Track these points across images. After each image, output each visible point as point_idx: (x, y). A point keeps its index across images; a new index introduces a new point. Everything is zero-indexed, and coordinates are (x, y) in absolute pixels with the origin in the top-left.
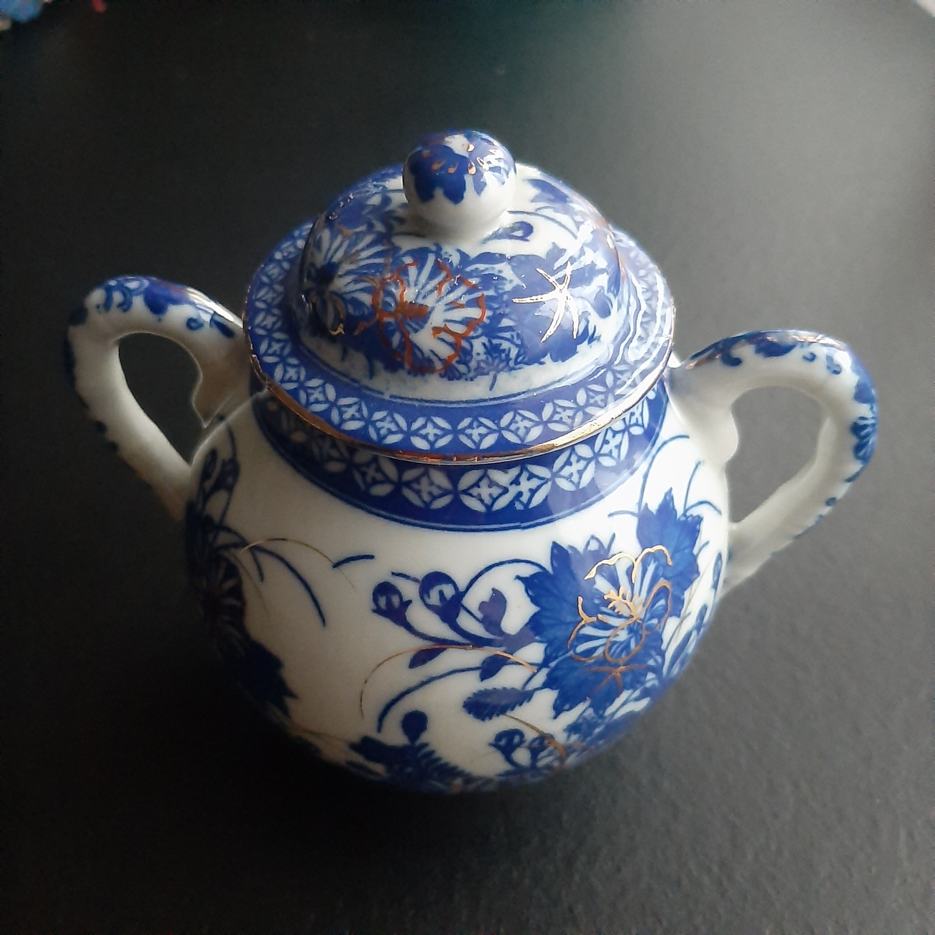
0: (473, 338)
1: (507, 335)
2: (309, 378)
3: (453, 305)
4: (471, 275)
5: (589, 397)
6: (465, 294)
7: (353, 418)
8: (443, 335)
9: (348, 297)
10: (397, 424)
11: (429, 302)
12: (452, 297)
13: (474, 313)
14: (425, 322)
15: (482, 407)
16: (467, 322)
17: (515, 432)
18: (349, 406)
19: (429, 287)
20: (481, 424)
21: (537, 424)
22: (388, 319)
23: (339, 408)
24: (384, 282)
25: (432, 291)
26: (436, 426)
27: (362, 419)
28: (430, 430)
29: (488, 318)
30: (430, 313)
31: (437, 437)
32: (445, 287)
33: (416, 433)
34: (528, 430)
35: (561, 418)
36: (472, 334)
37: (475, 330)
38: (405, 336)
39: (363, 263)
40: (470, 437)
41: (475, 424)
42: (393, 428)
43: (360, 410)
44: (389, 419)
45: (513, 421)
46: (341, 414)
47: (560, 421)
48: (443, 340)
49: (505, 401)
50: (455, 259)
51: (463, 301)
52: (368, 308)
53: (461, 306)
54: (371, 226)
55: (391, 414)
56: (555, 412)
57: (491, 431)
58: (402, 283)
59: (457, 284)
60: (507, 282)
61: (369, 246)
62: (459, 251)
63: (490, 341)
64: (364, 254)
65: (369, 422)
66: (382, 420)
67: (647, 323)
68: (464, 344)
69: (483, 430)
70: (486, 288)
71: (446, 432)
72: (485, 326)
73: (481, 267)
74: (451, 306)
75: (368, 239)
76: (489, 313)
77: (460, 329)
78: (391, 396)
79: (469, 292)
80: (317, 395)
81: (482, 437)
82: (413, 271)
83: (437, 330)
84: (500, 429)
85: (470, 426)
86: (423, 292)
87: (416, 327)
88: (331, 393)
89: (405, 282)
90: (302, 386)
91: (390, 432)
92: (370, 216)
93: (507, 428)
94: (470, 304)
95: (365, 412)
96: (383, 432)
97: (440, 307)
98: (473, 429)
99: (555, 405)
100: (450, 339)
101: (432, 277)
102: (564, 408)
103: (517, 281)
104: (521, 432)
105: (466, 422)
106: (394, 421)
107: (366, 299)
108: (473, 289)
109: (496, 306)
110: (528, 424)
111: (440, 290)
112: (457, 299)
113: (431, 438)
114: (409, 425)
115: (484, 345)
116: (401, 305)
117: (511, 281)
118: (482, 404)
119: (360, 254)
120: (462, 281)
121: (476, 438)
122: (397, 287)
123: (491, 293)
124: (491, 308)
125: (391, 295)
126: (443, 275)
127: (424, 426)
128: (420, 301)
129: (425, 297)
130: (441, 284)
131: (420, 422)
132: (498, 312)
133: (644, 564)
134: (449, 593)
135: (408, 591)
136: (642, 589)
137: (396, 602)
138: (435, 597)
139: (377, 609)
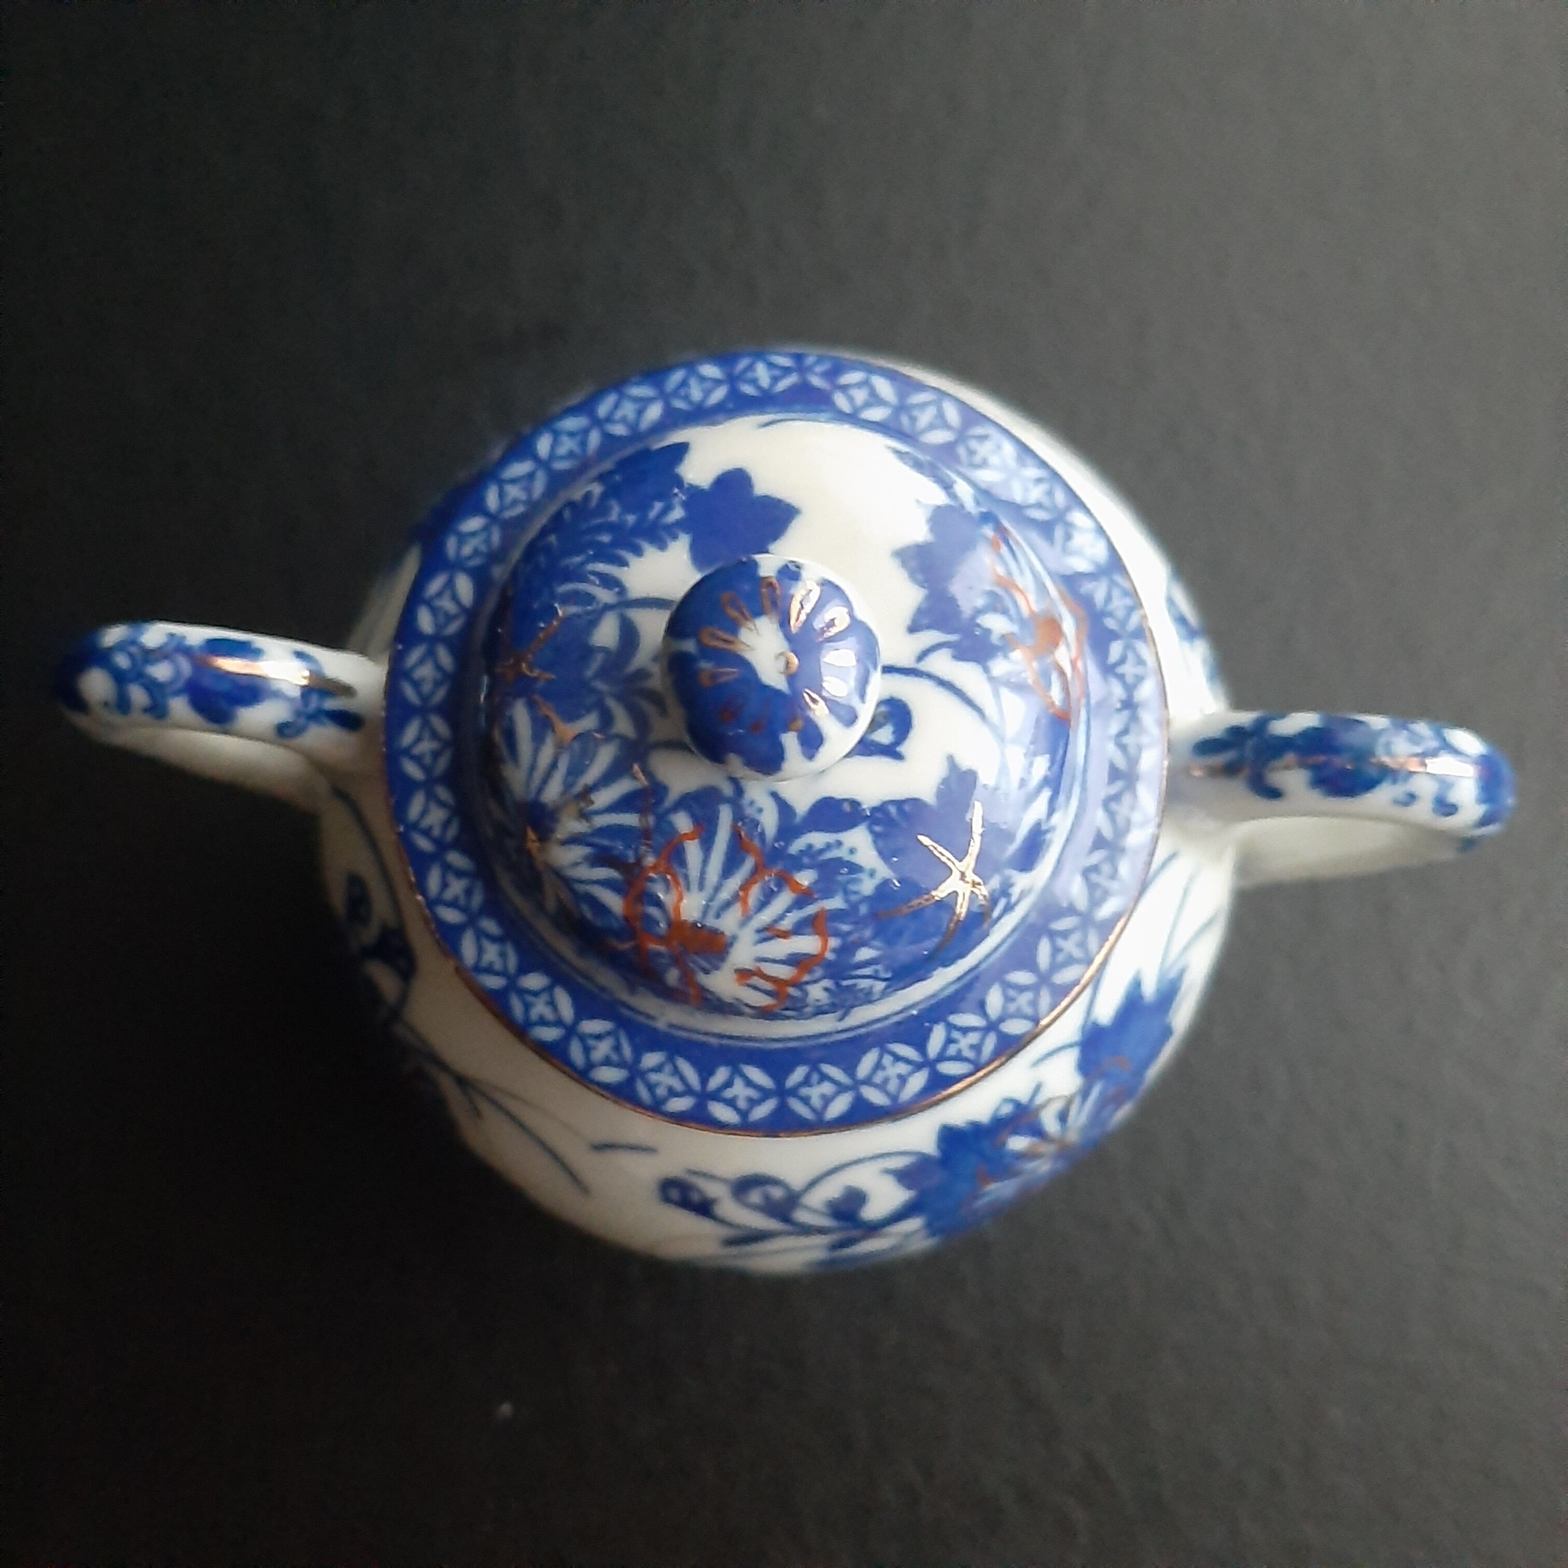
0: (807, 983)
1: (867, 971)
2: (524, 970)
3: (770, 933)
4: (797, 863)
5: (1008, 999)
6: (788, 910)
7: (607, 1062)
8: (756, 980)
9: (581, 888)
10: (683, 1079)
11: (728, 923)
12: (766, 917)
13: (808, 944)
14: (723, 959)
15: (825, 1046)
16: (797, 961)
17: (882, 1087)
18: (599, 1037)
19: (725, 895)
20: (824, 1077)
21: (918, 1067)
22: (653, 946)
23: (583, 1038)
24: (643, 875)
25: (728, 905)
26: (749, 1083)
27: (621, 1065)
28: (739, 1090)
29: (834, 951)
30: (731, 945)
31: (753, 1103)
32: (755, 892)
33: (716, 1096)
34: (903, 1079)
35: (960, 1051)
36: (806, 978)
37: (810, 971)
38: (688, 975)
39: (602, 821)
40: (806, 1101)
41: (815, 1077)
42: (678, 1086)
43: (617, 1048)
44: (668, 1068)
45: (878, 1066)
46: (587, 1050)
47: (958, 1058)
48: (756, 988)
49: (863, 1031)
50: (769, 821)
51: (786, 924)
52: (616, 918)
53: (785, 935)
54: (607, 719)
55: (671, 1059)
56: (950, 1041)
57: (841, 1088)
58: (677, 884)
59: (775, 889)
60: (864, 876)
61: (608, 778)
62: (775, 795)
63: (837, 985)
64: (603, 798)
65: (636, 1071)
66: (658, 1069)
67: (1116, 798)
68: (792, 991)
69: (827, 1088)
70: (828, 894)
71: (765, 1094)
72: (829, 965)
73: (817, 839)
74: (767, 934)
75: (605, 756)
76: (833, 942)
77: (784, 972)
78: (672, 1026)
79: (799, 904)
80: (540, 1008)
81: (827, 1100)
82: (693, 850)
83: (744, 974)
84: (856, 1085)
85: (806, 1082)
86: (716, 904)
87: (704, 964)
88: (566, 1007)
89: (681, 880)
90: (513, 985)
91: (672, 1093)
92: (600, 685)
93: (868, 1081)
94: (798, 929)
95: (627, 1051)
96: (661, 1092)
97: (747, 937)
98: (810, 1086)
99: (951, 1027)
100: (769, 986)
101: (729, 869)
102: (965, 1030)
103: (884, 871)
104: (892, 1086)
105: (798, 1074)
106: (676, 1072)
107: (613, 902)
108: (804, 898)
109: (845, 928)
110: (902, 1068)
111: (745, 902)
112: (776, 921)
113: (742, 1104)
114: (704, 1081)
115: (826, 989)
116: (677, 926)
117: (872, 874)
118: (823, 1040)
119: (593, 797)
120: (784, 880)
121: (816, 1102)
122: (667, 890)
123: (836, 903)
124: (837, 934)
125: (659, 904)
126: (749, 864)
127: (729, 1084)
128: (711, 922)
129: (718, 916)
130: (745, 887)
131: (721, 1075)
132: (851, 938)
133: (1085, 1093)
134: (777, 1193)
135: (713, 1190)
136: (1079, 1117)
137: (695, 1197)
138: (755, 1196)
139: (667, 1199)
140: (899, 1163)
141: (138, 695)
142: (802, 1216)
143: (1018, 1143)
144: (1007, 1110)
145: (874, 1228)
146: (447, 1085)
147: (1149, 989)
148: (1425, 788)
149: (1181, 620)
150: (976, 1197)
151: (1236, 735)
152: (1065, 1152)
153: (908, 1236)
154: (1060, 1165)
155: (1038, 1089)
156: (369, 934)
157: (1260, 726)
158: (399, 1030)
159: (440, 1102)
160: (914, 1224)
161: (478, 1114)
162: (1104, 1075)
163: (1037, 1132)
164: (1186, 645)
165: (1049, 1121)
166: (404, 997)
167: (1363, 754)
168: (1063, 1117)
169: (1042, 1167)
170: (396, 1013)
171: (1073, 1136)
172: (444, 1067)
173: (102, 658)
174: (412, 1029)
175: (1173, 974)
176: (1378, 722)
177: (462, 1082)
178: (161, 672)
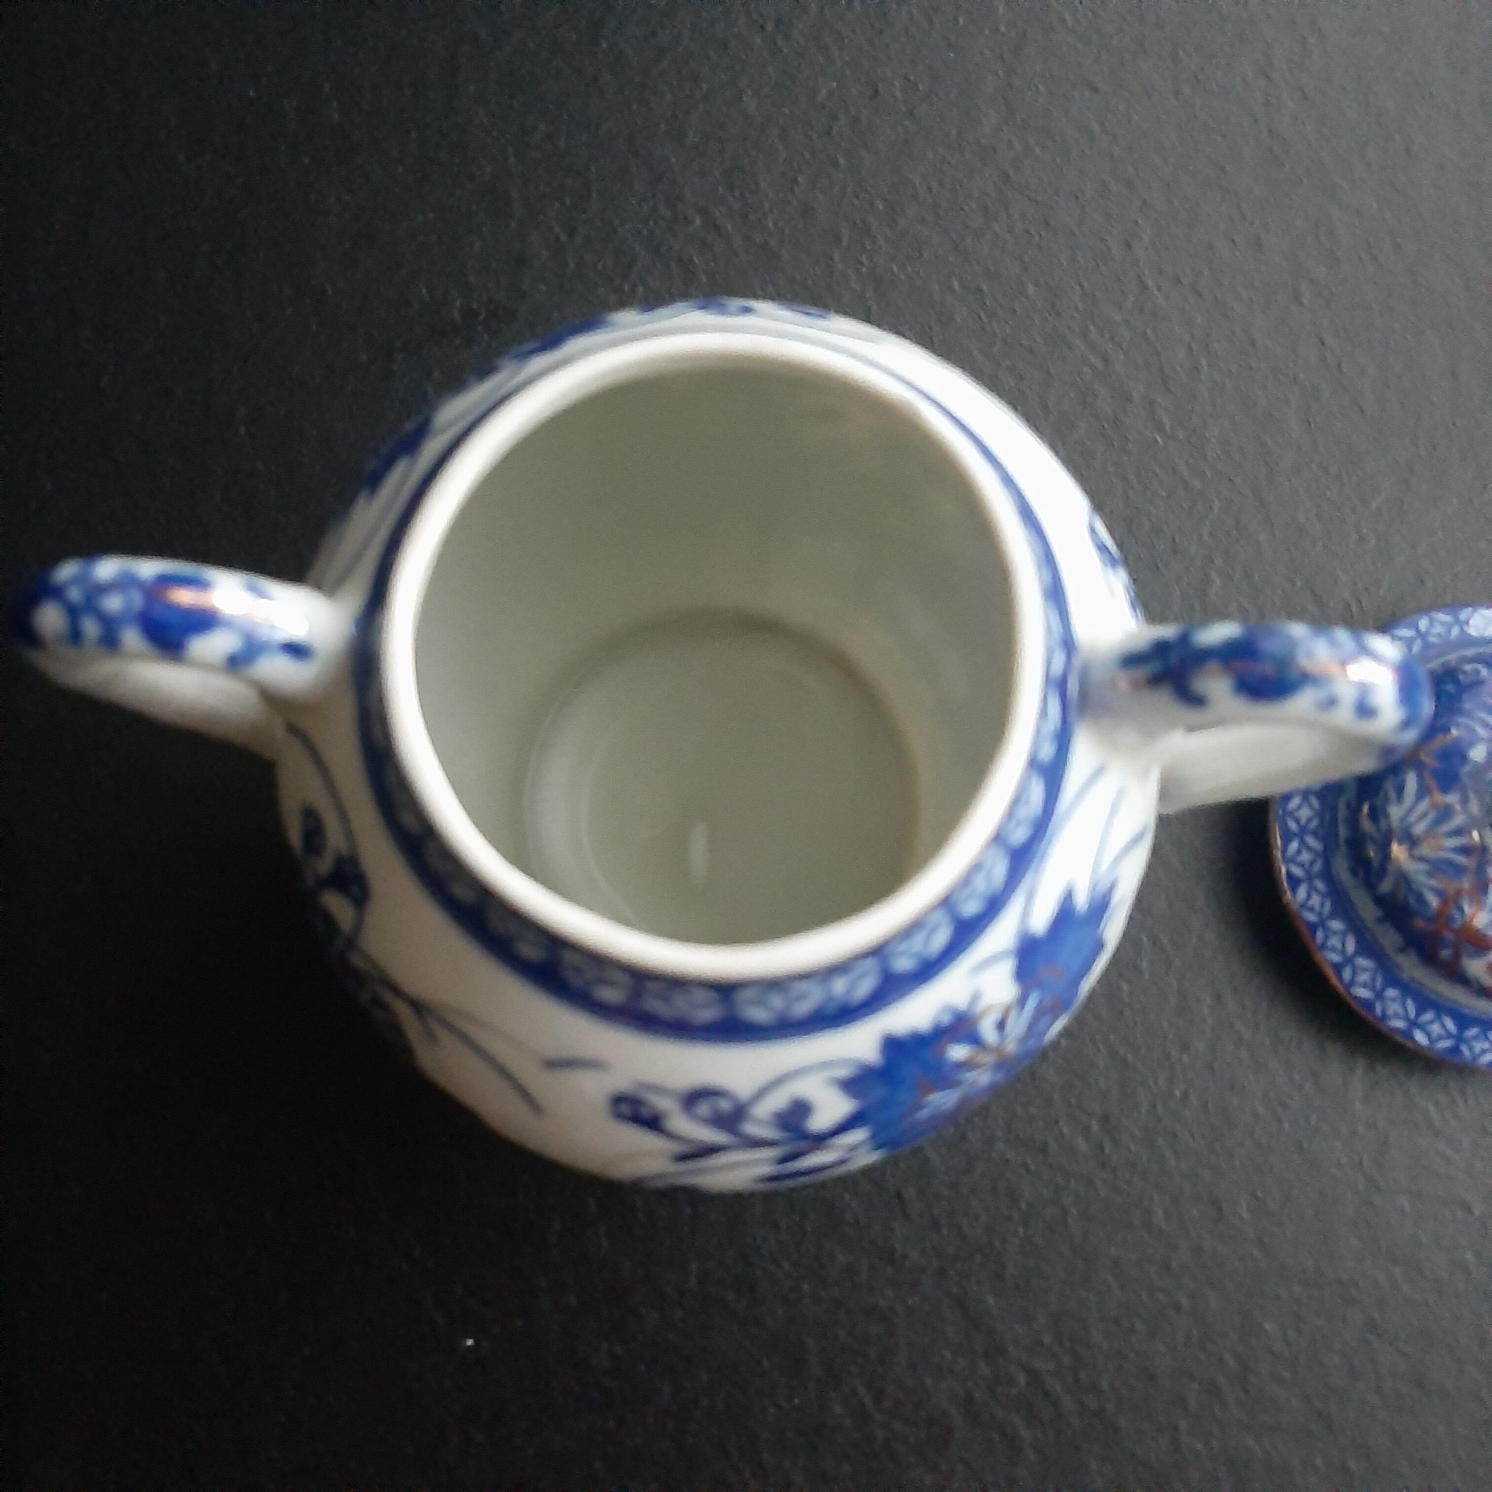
2: (1332, 915)
7: (1365, 984)
10: (1406, 1010)
14: (1484, 954)
18: (1365, 969)
22: (1446, 933)
23: (1354, 967)
24: (1459, 893)
26: (1443, 1026)
27: (1373, 989)
28: (1436, 1029)
31: (1440, 1037)
33: (1421, 1026)
38: (1457, 956)
40: (1471, 1048)
41: (1481, 1037)
42: (1401, 1012)
43: (1374, 979)
44: (1400, 1001)
46: (1354, 974)
55: (1403, 997)
65: (1379, 995)
66: (1393, 999)
71: (1450, 1036)
78: (1409, 977)
80: (1334, 942)
81: (1483, 1052)
85: (1476, 1037)
87: (1473, 953)
88: (1351, 945)
90: (1322, 923)
91: (1396, 1015)
95: (1379, 983)
96: (1390, 1012)
98: (1478, 1040)
105: (1474, 1032)
106: (1404, 1005)
107: (1434, 901)
113: (1434, 1036)
114: (1418, 1015)
116: (1468, 925)
121: (1477, 1051)
122: (1471, 904)
125: (1461, 910)
127: (1432, 1022)
131: (1429, 1016)
133: (1022, 1001)
134: (725, 1105)
135: (663, 1104)
136: (1017, 1026)
137: (645, 1112)
138: (704, 1109)
139: (619, 1116)
140: (843, 1073)
141: (91, 628)
142: (751, 1129)
143: (958, 1052)
144: (946, 1019)
145: (820, 1140)
146: (402, 1010)
147: (1081, 901)
148: (1346, 694)
149: (1102, 548)
150: (920, 1107)
151: (1161, 648)
152: (1003, 1063)
153: (854, 1148)
154: (1000, 1076)
155: (975, 998)
156: (324, 865)
157: (1184, 639)
158: (356, 960)
159: (396, 1028)
160: (858, 1135)
161: (433, 1038)
162: (1040, 985)
163: (975, 1040)
164: (1110, 571)
165: (987, 1030)
166: (358, 927)
167: (1285, 662)
168: (1001, 1025)
169: (982, 1078)
170: (351, 943)
171: (1011, 1047)
172: (397, 991)
173: (56, 593)
174: (368, 958)
175: (1104, 885)
176: (1298, 630)
177: (418, 1006)
178: (113, 603)
